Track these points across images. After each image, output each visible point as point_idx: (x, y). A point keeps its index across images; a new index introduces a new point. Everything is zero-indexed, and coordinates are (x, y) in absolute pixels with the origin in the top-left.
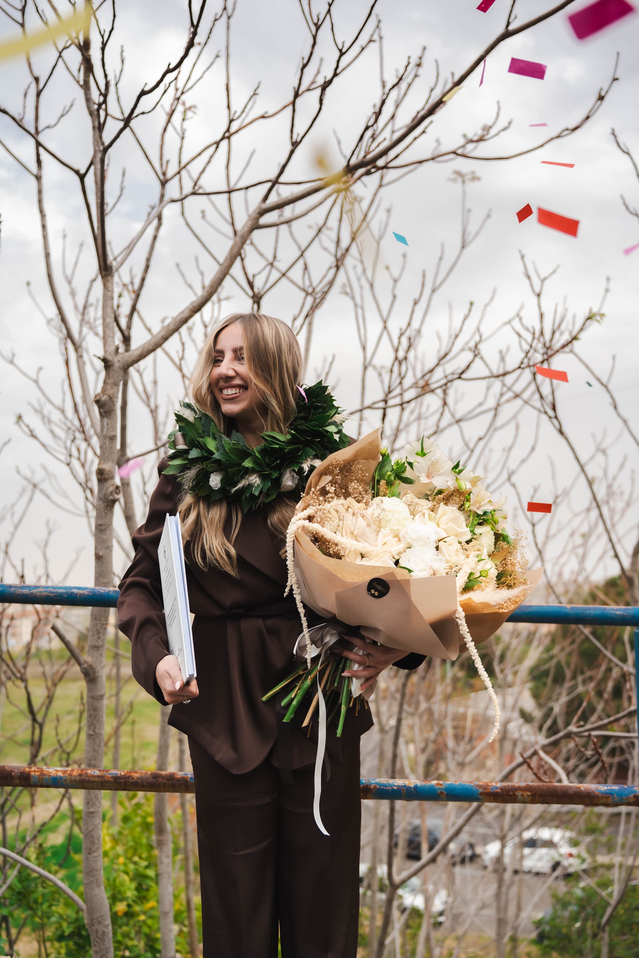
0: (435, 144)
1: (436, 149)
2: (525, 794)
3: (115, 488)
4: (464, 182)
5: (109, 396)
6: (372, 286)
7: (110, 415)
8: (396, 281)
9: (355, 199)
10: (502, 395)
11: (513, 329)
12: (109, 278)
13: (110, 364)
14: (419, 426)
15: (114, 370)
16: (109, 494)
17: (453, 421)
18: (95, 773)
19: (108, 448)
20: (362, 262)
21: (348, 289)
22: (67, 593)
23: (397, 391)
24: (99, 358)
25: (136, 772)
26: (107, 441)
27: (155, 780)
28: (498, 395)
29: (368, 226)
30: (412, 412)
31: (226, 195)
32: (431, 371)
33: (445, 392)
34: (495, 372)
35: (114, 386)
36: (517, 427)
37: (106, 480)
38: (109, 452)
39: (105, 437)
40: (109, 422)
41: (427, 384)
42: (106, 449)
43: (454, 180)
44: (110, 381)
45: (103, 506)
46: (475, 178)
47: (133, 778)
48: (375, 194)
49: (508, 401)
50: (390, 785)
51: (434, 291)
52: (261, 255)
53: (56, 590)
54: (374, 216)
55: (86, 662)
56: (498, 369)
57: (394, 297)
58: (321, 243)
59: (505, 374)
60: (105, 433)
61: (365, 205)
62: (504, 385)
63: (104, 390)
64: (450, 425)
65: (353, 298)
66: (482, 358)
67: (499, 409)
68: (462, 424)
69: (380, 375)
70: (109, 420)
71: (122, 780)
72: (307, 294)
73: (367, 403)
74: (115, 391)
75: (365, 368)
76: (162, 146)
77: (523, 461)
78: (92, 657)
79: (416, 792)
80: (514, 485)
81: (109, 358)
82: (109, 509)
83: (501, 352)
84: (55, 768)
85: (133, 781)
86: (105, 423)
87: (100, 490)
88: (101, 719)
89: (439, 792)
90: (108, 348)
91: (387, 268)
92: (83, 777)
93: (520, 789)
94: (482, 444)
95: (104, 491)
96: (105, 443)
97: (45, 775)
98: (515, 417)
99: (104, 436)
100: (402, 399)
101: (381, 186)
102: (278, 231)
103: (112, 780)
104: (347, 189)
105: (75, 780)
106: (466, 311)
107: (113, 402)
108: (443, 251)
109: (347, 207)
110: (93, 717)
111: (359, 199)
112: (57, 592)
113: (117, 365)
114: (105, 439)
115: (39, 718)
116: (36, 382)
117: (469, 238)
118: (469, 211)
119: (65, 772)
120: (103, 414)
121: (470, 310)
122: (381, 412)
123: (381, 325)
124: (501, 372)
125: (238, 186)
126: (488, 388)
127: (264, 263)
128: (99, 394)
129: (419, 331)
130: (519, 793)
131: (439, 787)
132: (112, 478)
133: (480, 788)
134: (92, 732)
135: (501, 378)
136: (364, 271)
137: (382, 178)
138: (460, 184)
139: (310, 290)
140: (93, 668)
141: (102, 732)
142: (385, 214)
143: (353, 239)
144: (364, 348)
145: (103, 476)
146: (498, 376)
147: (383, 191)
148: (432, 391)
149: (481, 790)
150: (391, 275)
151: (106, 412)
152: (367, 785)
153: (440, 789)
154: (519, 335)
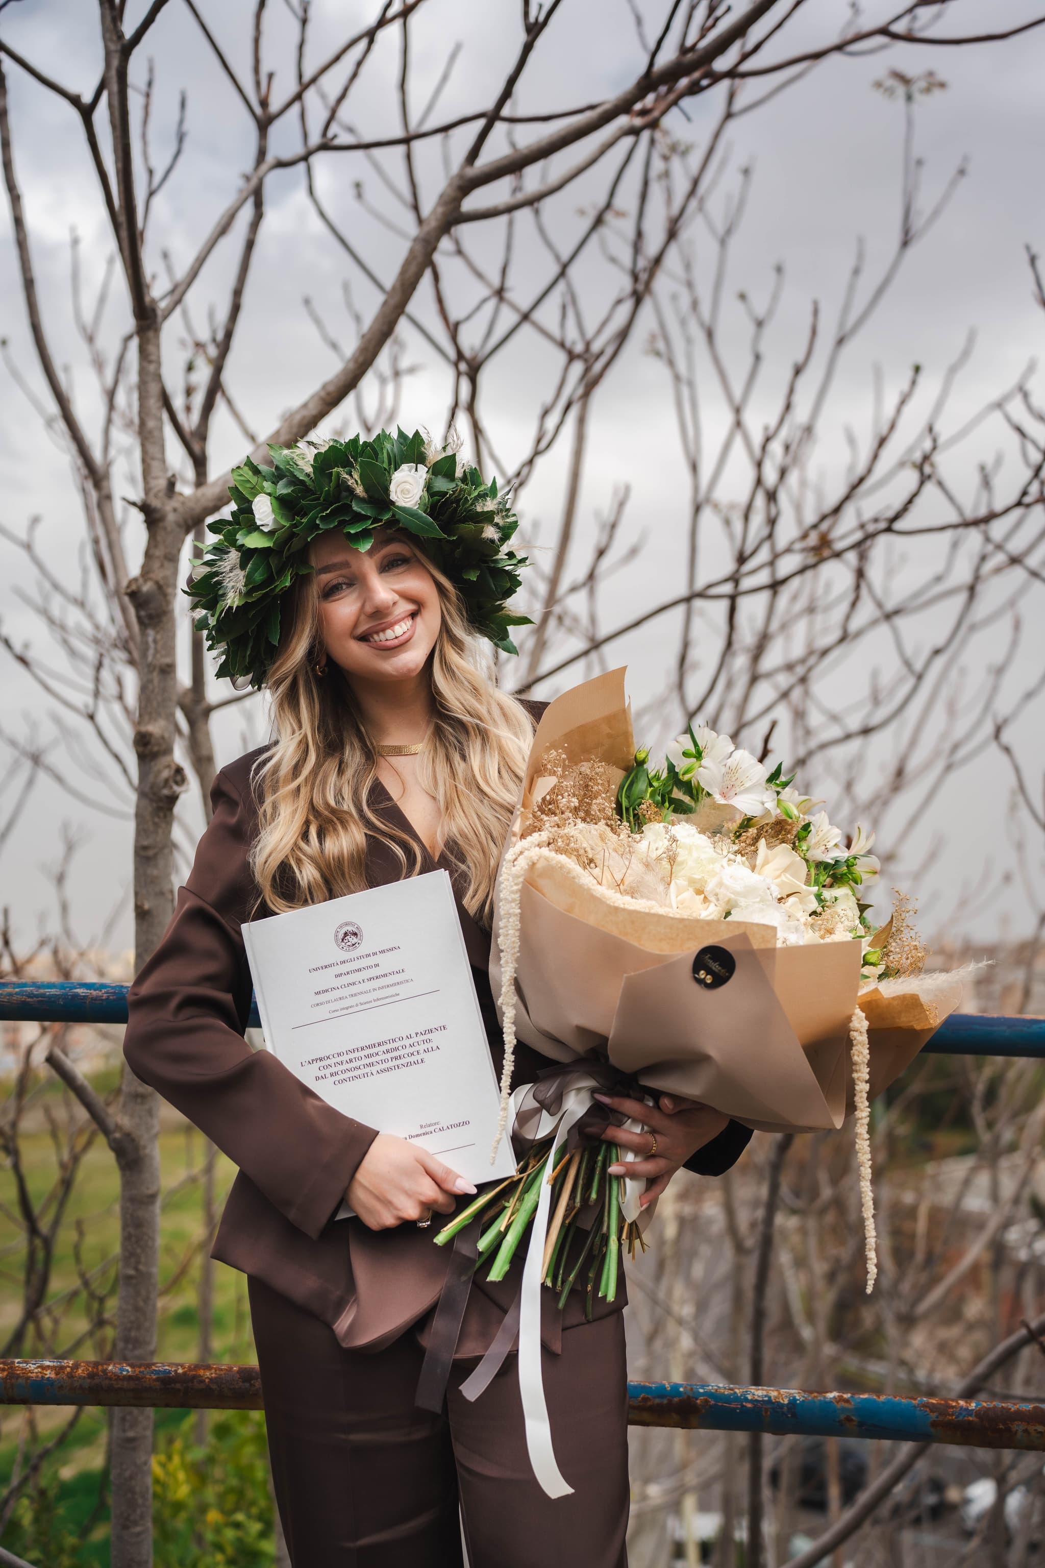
0: (848, 13)
1: (850, 23)
2: (1031, 1428)
3: (172, 772)
4: (909, 98)
5: (157, 583)
6: (710, 335)
7: (160, 621)
8: (760, 324)
9: (673, 148)
10: (983, 558)
11: (1008, 419)
12: (151, 334)
13: (157, 516)
14: (811, 626)
15: (165, 529)
16: (162, 784)
17: (877, 613)
18: (122, 1370)
19: (156, 690)
20: (690, 285)
21: (661, 345)
22: (64, 997)
23: (763, 555)
24: (134, 504)
25: (208, 1368)
26: (155, 676)
27: (247, 1385)
28: (976, 560)
29: (701, 208)
30: (795, 598)
31: (401, 149)
32: (837, 510)
33: (863, 557)
34: (970, 515)
35: (166, 564)
36: (1017, 626)
37: (154, 756)
38: (159, 698)
39: (151, 668)
40: (159, 637)
41: (825, 542)
42: (153, 691)
43: (890, 92)
44: (159, 552)
45: (150, 809)
46: (934, 84)
47: (203, 1381)
48: (717, 135)
49: (998, 570)
50: (737, 1399)
51: (840, 341)
52: (479, 275)
53: (42, 991)
54: (714, 183)
55: (118, 1127)
56: (976, 506)
57: (758, 358)
58: (603, 245)
59: (991, 517)
60: (150, 658)
61: (695, 160)
62: (988, 539)
63: (146, 571)
64: (874, 623)
65: (671, 363)
66: (940, 484)
67: (980, 588)
68: (899, 621)
69: (727, 522)
70: (157, 632)
71: (178, 1386)
72: (572, 357)
73: (700, 584)
74: (168, 573)
75: (697, 509)
76: (257, 41)
77: (1029, 695)
78: (132, 1116)
79: (794, 1415)
80: (1007, 750)
81: (155, 503)
82: (161, 815)
83: (982, 468)
84: (39, 1363)
85: (202, 1386)
86: (150, 639)
87: (143, 776)
88: (150, 1243)
89: (842, 1417)
90: (153, 483)
91: (743, 297)
92: (97, 1381)
93: (1019, 1416)
94: (940, 662)
95: (151, 778)
96: (150, 681)
97: (18, 1377)
98: (1012, 603)
99: (149, 665)
100: (773, 573)
101: (729, 116)
102: (511, 224)
103: (158, 1385)
104: (654, 125)
105: (81, 1387)
106: (905, 385)
107: (165, 595)
108: (860, 256)
109: (658, 165)
110: (133, 1239)
111: (682, 148)
112: (43, 995)
113: (171, 517)
114: (151, 672)
115: (44, 1226)
116: (28, 547)
117: (917, 223)
118: (919, 163)
119: (59, 1370)
120: (146, 621)
121: (914, 383)
122: (724, 605)
123: (728, 418)
124: (982, 512)
125: (428, 126)
126: (955, 545)
127: (485, 292)
128: (135, 580)
129: (809, 430)
130: (1018, 1427)
131: (842, 1404)
132: (169, 751)
133: (932, 1411)
134: (132, 1272)
135: (982, 527)
136: (695, 305)
137: (731, 97)
138: (901, 101)
139: (579, 348)
140: (133, 1140)
141: (154, 1270)
142: (740, 178)
143: (672, 234)
144: (694, 468)
145: (149, 747)
146: (976, 523)
147: (733, 126)
148: (838, 555)
149: (933, 1416)
150: (750, 311)
151: (150, 617)
152: (689, 1397)
153: (844, 1410)
154: (1019, 430)
